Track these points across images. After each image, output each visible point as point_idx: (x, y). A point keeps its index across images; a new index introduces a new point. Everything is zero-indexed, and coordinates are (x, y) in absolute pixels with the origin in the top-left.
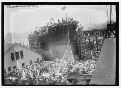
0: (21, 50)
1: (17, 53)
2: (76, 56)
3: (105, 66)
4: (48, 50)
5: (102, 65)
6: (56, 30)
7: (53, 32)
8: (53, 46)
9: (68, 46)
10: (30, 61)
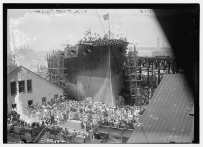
0: (29, 79)
1: (22, 83)
2: (120, 97)
3: (157, 119)
4: (76, 83)
5: (152, 116)
6: (90, 51)
7: (85, 54)
8: (84, 77)
9: (106, 80)
10: (43, 98)
